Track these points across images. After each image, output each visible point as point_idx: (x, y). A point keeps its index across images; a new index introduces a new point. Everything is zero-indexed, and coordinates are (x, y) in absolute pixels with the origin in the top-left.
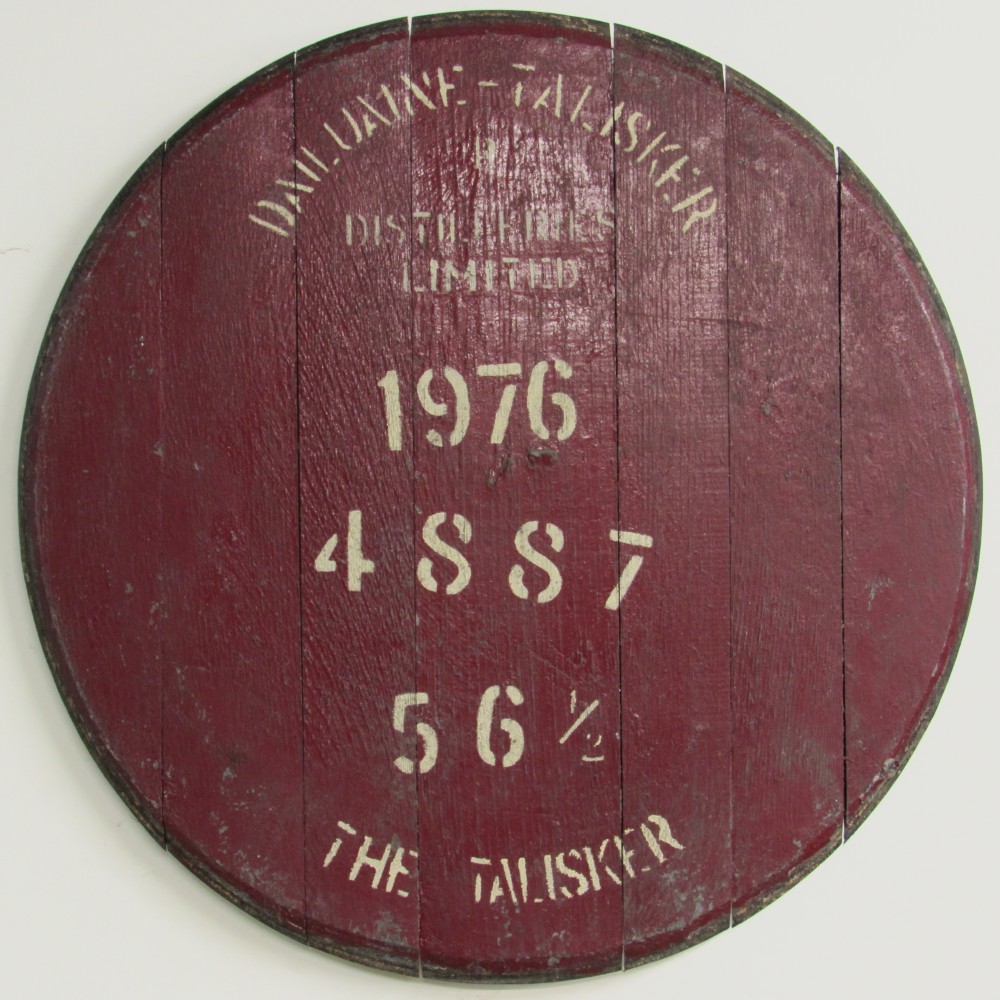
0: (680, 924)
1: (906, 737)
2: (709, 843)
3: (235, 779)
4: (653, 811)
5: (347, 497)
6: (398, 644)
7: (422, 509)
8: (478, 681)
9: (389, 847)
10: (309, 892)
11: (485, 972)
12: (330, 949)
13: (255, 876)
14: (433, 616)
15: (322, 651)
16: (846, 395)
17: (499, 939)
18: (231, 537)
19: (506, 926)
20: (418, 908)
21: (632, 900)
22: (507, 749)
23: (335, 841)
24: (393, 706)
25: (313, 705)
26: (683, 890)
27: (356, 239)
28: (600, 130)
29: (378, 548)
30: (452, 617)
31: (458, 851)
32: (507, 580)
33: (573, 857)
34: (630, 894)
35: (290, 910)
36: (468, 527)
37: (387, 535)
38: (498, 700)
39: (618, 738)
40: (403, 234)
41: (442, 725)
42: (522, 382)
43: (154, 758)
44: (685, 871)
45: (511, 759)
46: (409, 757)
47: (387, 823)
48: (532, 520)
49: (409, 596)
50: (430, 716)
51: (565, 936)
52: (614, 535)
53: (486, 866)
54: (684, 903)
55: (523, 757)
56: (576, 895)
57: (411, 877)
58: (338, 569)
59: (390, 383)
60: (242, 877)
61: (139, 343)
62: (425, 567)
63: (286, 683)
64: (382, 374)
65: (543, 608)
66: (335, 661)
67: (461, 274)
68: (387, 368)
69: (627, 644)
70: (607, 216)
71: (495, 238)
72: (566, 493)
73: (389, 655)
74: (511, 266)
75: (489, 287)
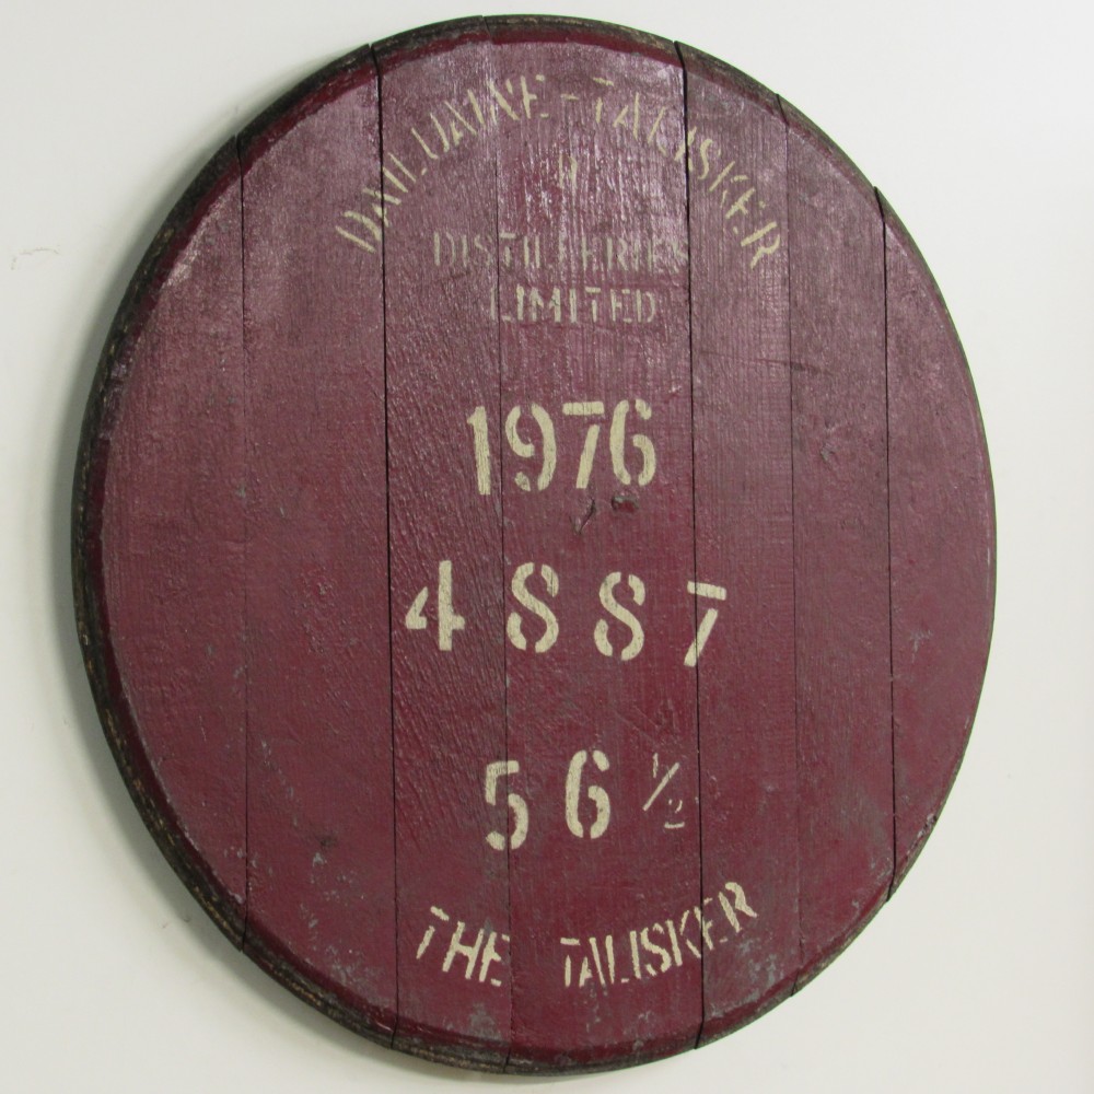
0: (754, 997)
1: (943, 791)
2: (779, 909)
3: (325, 865)
4: (730, 879)
5: (437, 545)
6: (489, 707)
7: (511, 560)
8: (565, 746)
9: (482, 932)
10: (401, 987)
11: (570, 1063)
12: (415, 1050)
13: (346, 973)
14: (522, 677)
15: (413, 717)
16: (893, 443)
17: (588, 1026)
18: (319, 590)
19: (595, 1010)
20: (510, 997)
21: (712, 973)
22: (594, 819)
23: (428, 929)
24: (484, 776)
25: (404, 777)
26: (756, 961)
27: (445, 258)
28: (675, 155)
29: (469, 602)
30: (541, 677)
31: (548, 933)
32: (592, 636)
33: (657, 932)
34: (709, 967)
35: (382, 1010)
36: (556, 578)
37: (476, 587)
38: (585, 767)
39: (698, 802)
40: (490, 256)
41: (532, 795)
42: (605, 422)
43: (238, 846)
44: (759, 939)
45: (598, 830)
46: (500, 832)
47: (480, 906)
48: (615, 571)
49: (499, 654)
50: (521, 786)
51: (651, 1017)
52: (691, 587)
53: (575, 947)
54: (758, 973)
55: (609, 827)
56: (660, 972)
57: (503, 964)
58: (429, 626)
59: (479, 420)
60: (332, 976)
61: (219, 367)
62: (514, 622)
63: (377, 754)
64: (471, 413)
65: (626, 666)
66: (426, 728)
67: (546, 303)
68: (476, 404)
69: (704, 703)
70: (682, 247)
71: (578, 265)
72: (647, 543)
73: (480, 720)
74: (593, 296)
75: (573, 319)
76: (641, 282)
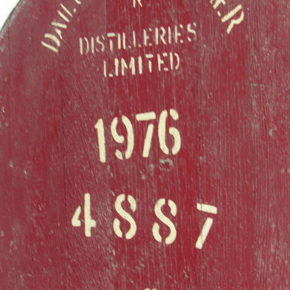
5: (83, 186)
6: (106, 265)
7: (115, 192)
14: (120, 250)
15: (76, 268)
18: (39, 208)
27: (84, 51)
29: (97, 213)
32: (151, 232)
36: (134, 202)
40: (103, 46)
42: (156, 123)
48: (162, 198)
49: (110, 239)
52: (199, 207)
58: (81, 225)
59: (100, 126)
61: (2, 111)
62: (117, 223)
63: (62, 283)
64: (96, 121)
65: (168, 247)
66: (81, 273)
67: (128, 65)
68: (99, 118)
69: (206, 268)
70: (192, 28)
71: (142, 45)
72: (177, 183)
73: (102, 271)
74: (150, 59)
75: (141, 72)
76: (172, 48)
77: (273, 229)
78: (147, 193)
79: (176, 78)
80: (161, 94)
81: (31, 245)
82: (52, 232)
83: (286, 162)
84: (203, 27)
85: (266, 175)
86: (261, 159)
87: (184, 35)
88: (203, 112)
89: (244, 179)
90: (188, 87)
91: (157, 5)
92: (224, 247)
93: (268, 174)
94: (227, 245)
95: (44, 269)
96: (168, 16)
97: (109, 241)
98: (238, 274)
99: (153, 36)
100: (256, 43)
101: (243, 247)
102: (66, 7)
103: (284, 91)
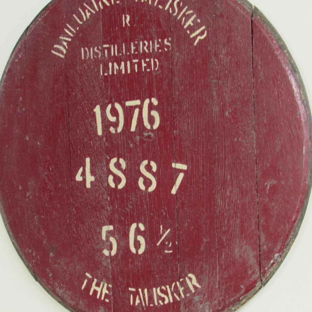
1: (284, 245)
2: (210, 285)
3: (53, 257)
4: (190, 272)
5: (85, 153)
6: (103, 207)
7: (109, 156)
8: (129, 221)
9: (102, 283)
10: (78, 299)
13: (61, 292)
14: (114, 197)
15: (79, 210)
18: (49, 169)
20: (112, 306)
21: (184, 306)
22: (140, 247)
23: (85, 280)
24: (102, 231)
25: (77, 230)
26: (201, 303)
27: (85, 57)
28: (165, 8)
29: (95, 171)
30: (120, 197)
31: (124, 285)
32: (138, 183)
33: (163, 289)
34: (183, 304)
35: (72, 305)
36: (124, 163)
38: (136, 229)
39: (177, 244)
40: (100, 54)
41: (118, 238)
42: (141, 107)
43: (30, 249)
44: (202, 296)
45: (141, 251)
46: (108, 249)
47: (101, 274)
48: (146, 160)
49: (106, 189)
50: (114, 234)
52: (173, 165)
53: (134, 291)
54: (202, 309)
55: (145, 250)
56: (164, 304)
57: (109, 295)
58: (83, 180)
59: (97, 110)
60: (57, 292)
61: (20, 99)
62: (111, 178)
63: (68, 222)
64: (95, 107)
65: (150, 194)
66: (83, 214)
67: (119, 68)
68: (96, 104)
69: (179, 207)
70: (168, 41)
71: (130, 53)
72: (157, 149)
73: (100, 212)
74: (136, 63)
75: (129, 72)
76: (153, 56)
77: (229, 180)
78: (134, 157)
79: (156, 76)
80: (144, 87)
81: (44, 195)
82: (60, 185)
83: (238, 134)
84: (176, 41)
85: (224, 142)
86: (220, 131)
87: (162, 46)
88: (176, 100)
89: (207, 145)
90: (166, 82)
91: (141, 26)
92: (192, 192)
93: (225, 142)
94: (194, 191)
95: (54, 212)
96: (150, 33)
97: (105, 190)
98: (203, 211)
99: (139, 47)
100: (216, 51)
101: (207, 193)
102: (71, 25)
103: (236, 85)
